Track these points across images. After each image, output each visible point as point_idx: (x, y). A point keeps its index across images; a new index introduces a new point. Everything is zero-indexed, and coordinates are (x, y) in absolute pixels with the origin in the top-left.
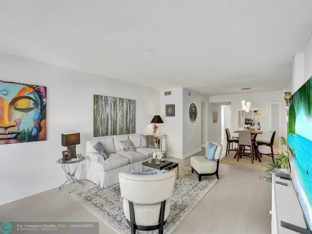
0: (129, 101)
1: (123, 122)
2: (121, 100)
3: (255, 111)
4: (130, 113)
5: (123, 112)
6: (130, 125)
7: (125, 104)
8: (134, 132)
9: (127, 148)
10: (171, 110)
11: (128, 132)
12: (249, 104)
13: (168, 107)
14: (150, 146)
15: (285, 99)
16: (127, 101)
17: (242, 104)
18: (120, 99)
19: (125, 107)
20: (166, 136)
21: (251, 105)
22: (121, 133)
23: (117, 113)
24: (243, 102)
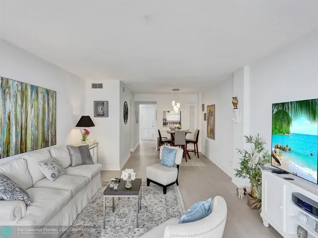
0: (48, 91)
1: (37, 128)
2: (35, 89)
3: (168, 112)
4: (48, 112)
5: (38, 110)
6: (48, 131)
7: (40, 96)
8: (54, 143)
9: (57, 173)
10: (101, 108)
11: (46, 144)
12: (178, 105)
13: (97, 104)
14: (87, 161)
15: (233, 103)
16: (45, 92)
17: (173, 105)
18: (32, 87)
19: (40, 101)
20: (97, 143)
21: (181, 106)
22: (35, 148)
23: (26, 112)
24: (173, 102)
